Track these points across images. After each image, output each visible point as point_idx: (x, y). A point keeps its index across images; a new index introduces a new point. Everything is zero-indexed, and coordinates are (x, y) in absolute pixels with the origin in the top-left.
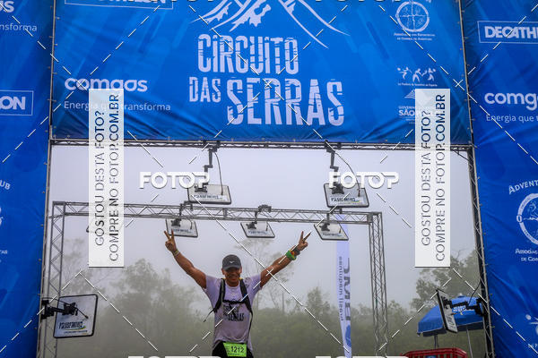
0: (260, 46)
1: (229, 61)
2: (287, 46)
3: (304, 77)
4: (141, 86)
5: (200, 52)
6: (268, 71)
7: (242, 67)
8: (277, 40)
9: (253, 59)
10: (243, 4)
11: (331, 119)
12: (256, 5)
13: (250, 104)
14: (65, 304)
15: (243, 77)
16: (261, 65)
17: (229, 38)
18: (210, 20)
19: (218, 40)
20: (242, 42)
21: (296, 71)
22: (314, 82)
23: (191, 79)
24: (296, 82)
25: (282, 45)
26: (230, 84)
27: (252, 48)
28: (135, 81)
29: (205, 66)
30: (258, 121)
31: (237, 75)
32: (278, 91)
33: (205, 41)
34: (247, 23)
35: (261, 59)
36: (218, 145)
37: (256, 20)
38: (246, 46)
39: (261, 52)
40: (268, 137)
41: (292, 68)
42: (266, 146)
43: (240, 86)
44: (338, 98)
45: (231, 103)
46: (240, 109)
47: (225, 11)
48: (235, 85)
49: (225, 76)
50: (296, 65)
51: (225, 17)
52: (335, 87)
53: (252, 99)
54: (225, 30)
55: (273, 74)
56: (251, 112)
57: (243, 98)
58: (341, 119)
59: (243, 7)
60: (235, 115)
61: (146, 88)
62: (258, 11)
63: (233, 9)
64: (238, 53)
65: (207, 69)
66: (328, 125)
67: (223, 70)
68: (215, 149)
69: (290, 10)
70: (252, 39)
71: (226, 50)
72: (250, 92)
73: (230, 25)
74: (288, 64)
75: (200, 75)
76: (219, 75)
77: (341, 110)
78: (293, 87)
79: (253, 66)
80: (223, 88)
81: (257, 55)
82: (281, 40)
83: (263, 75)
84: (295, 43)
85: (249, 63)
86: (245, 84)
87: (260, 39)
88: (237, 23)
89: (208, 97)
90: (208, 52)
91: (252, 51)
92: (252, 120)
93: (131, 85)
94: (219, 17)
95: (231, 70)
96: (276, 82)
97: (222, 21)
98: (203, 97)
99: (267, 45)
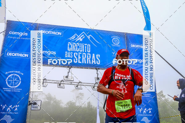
0: (82, 46)
1: (75, 48)
2: (88, 46)
3: (91, 53)
4: (54, 53)
5: (68, 46)
6: (83, 51)
7: (78, 50)
8: (86, 44)
9: (80, 48)
10: (78, 36)
11: (97, 63)
12: (82, 36)
13: (79, 59)
14: (34, 102)
15: (78, 52)
16: (82, 50)
17: (75, 43)
18: (71, 39)
19: (72, 44)
20: (78, 44)
21: (90, 52)
22: (94, 54)
23: (66, 52)
24: (90, 54)
25: (87, 46)
26: (75, 54)
27: (80, 46)
28: (53, 52)
29: (69, 49)
30: (81, 62)
31: (76, 52)
32: (85, 56)
33: (69, 44)
34: (79, 40)
35: (82, 48)
36: (71, 67)
37: (81, 40)
38: (79, 45)
39: (82, 47)
40: (83, 66)
41: (89, 51)
42: (82, 68)
43: (77, 54)
44: (99, 58)
45: (75, 58)
46: (77, 59)
47: (74, 37)
48: (76, 54)
49: (74, 52)
50: (90, 50)
51: (74, 39)
52: (98, 56)
53: (79, 57)
54: (74, 42)
55: (84, 52)
56: (79, 60)
57: (77, 57)
58: (99, 63)
59: (78, 37)
60: (76, 61)
61: (55, 54)
62: (82, 38)
63: (76, 37)
64: (77, 47)
65: (70, 50)
66: (96, 64)
67: (73, 51)
68: (70, 68)
69: (89, 38)
70: (80, 44)
71: (74, 46)
72: (79, 56)
73: (75, 40)
74: (88, 50)
75: (68, 51)
76: (72, 51)
77: (99, 61)
78: (89, 55)
79: (80, 50)
80: (73, 55)
81: (81, 48)
82: (87, 44)
83: (82, 52)
84: (90, 45)
85: (79, 49)
86: (78, 54)
87: (82, 44)
88: (77, 40)
89: (69, 56)
90: (70, 46)
91: (80, 47)
92: (79, 62)
93: (52, 53)
94: (73, 38)
95: (75, 51)
96: (85, 54)
97: (73, 39)
98: (68, 56)
99: (83, 45)
